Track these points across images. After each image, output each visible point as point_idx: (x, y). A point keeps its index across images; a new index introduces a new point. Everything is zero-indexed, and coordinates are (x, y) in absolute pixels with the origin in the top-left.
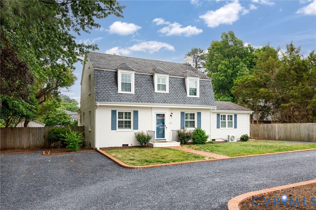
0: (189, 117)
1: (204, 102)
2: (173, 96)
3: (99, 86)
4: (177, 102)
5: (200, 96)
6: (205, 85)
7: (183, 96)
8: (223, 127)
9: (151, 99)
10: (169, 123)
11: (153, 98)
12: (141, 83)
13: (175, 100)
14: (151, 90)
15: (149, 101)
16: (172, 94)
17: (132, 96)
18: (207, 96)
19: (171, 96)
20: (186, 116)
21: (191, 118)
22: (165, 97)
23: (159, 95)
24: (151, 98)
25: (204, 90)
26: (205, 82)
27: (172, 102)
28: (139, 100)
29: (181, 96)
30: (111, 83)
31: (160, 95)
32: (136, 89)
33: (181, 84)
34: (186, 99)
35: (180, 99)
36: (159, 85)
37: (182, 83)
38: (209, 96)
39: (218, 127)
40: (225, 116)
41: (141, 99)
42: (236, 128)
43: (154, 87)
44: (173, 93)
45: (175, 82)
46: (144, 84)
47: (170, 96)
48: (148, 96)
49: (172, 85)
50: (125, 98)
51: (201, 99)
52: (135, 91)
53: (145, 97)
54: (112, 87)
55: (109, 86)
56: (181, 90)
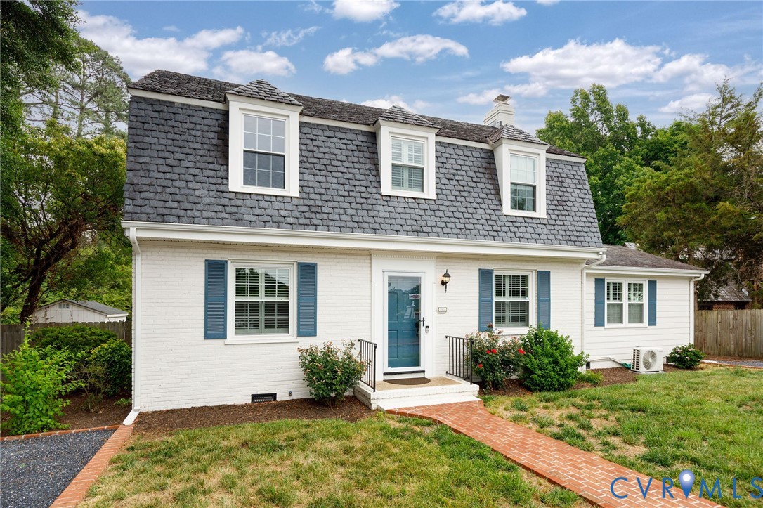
0: (507, 287)
1: (563, 233)
2: (452, 209)
3: (147, 160)
4: (466, 233)
5: (548, 214)
6: (563, 175)
7: (488, 211)
8: (614, 322)
9: (367, 219)
10: (435, 309)
11: (376, 213)
12: (327, 156)
13: (459, 226)
14: (368, 184)
15: (358, 226)
16: (446, 203)
17: (289, 206)
18: (573, 214)
19: (445, 208)
20: (497, 285)
21: (515, 293)
22: (422, 212)
23: (396, 204)
24: (365, 213)
25: (559, 193)
26: (562, 166)
27: (449, 231)
28: (315, 221)
29: (482, 211)
30: (201, 153)
31: (402, 205)
32: (307, 177)
33: (481, 170)
34: (499, 223)
35: (475, 221)
36: (397, 168)
37: (484, 165)
38: (578, 214)
39: (599, 322)
40: (620, 285)
41: (325, 216)
42: (655, 324)
43: (378, 175)
44: (449, 198)
45: (460, 162)
46: (339, 163)
47: (441, 208)
48: (354, 205)
49: (446, 171)
50: (257, 211)
51: (553, 222)
52: (301, 186)
53: (342, 211)
54: (203, 165)
55: (191, 164)
56: (479, 190)
